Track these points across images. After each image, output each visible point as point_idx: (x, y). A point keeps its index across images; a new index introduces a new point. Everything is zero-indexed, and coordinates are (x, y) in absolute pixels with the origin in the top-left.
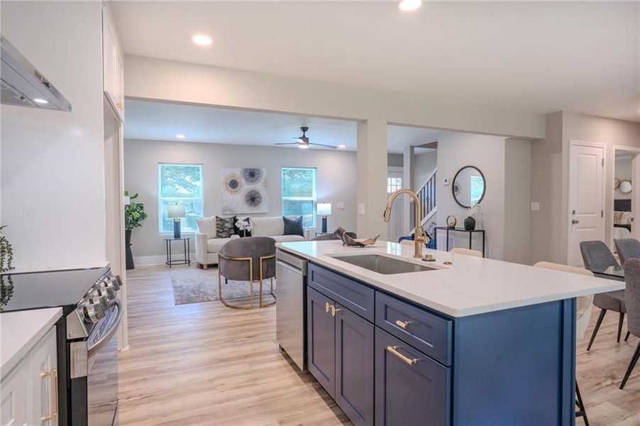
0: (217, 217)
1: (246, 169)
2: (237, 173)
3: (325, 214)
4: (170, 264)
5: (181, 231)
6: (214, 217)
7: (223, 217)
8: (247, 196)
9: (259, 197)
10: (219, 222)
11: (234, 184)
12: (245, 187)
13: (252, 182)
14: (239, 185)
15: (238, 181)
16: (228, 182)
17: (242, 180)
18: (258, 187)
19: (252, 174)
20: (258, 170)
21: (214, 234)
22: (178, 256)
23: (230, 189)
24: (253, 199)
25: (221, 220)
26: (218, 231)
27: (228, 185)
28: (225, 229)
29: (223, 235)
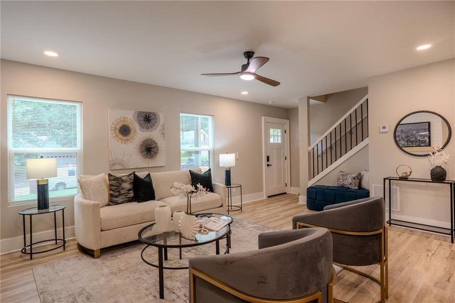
0: (110, 175)
1: (140, 113)
2: (130, 117)
3: (229, 166)
4: (29, 252)
5: (49, 197)
6: (104, 176)
7: (118, 175)
8: (142, 145)
9: (156, 147)
10: (113, 182)
11: (125, 131)
12: (140, 135)
13: (148, 128)
14: (132, 131)
15: (131, 126)
16: (118, 127)
17: (135, 126)
18: (154, 134)
19: (147, 119)
20: (154, 114)
21: (106, 199)
22: (43, 234)
23: (120, 136)
24: (149, 149)
25: (116, 179)
26: (111, 195)
27: (117, 132)
28: (123, 192)
29: (120, 200)
